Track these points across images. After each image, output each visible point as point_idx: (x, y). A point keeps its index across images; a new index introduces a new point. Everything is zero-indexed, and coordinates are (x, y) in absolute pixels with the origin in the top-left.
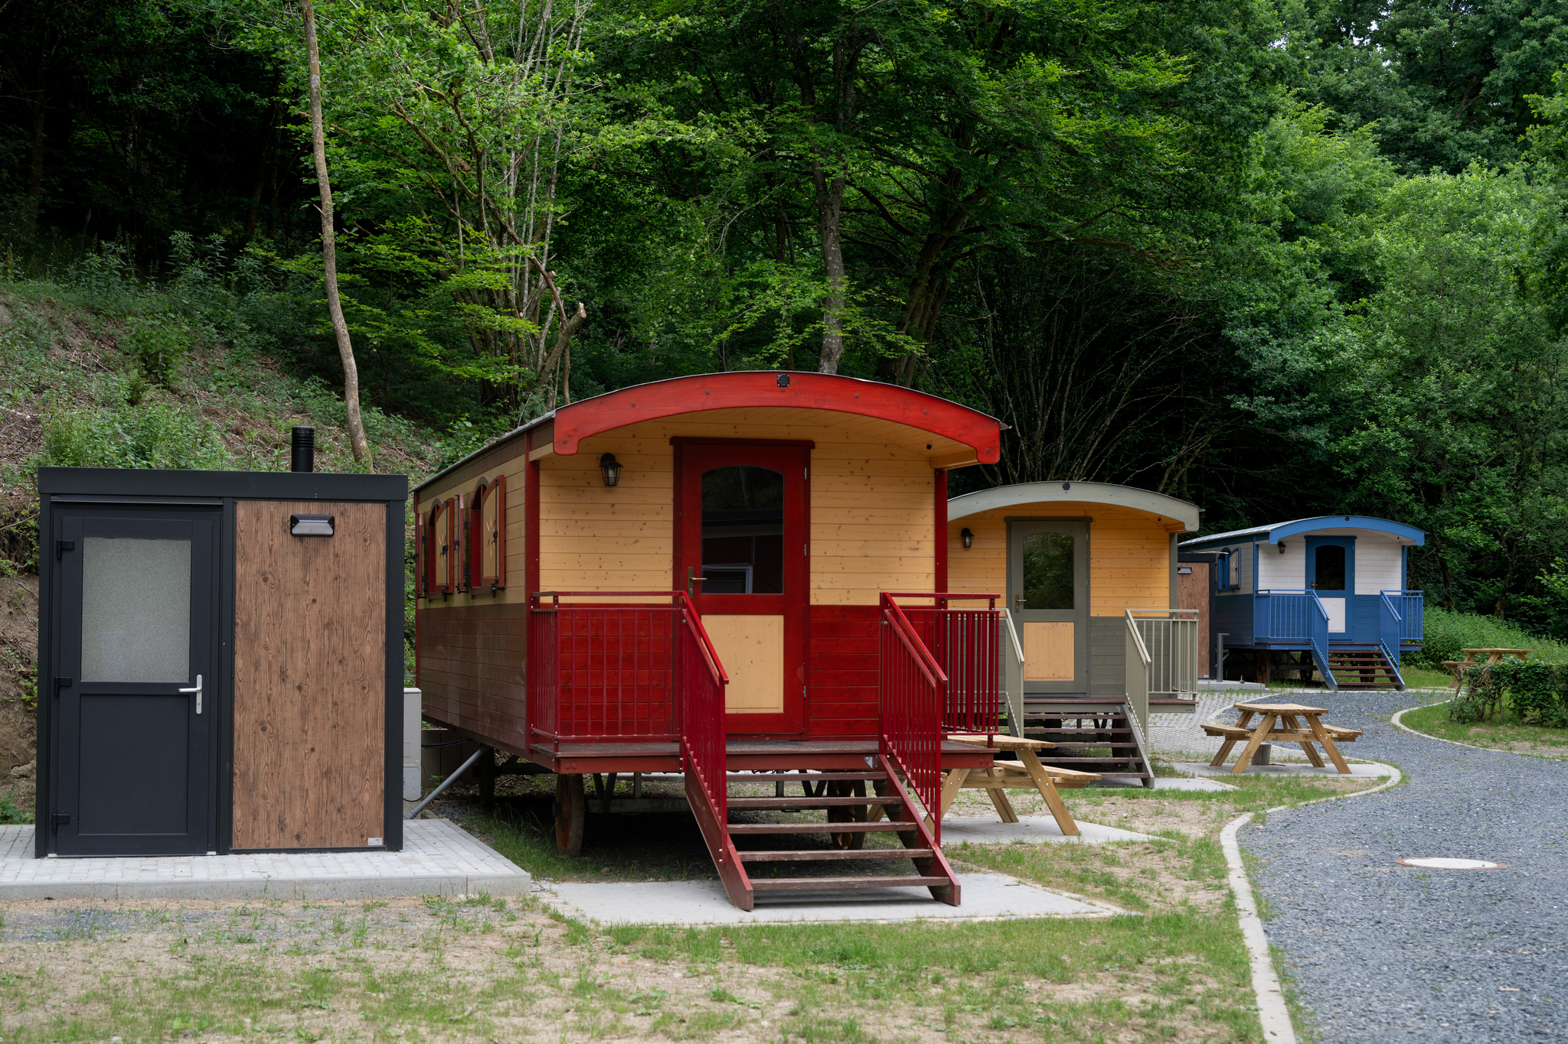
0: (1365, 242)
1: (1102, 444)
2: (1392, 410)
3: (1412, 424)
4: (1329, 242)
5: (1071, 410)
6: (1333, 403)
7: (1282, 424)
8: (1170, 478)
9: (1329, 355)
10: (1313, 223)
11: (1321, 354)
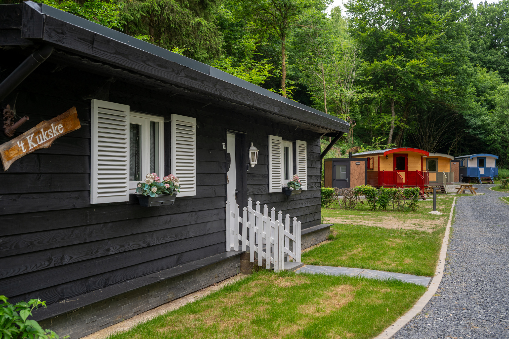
0: (493, 97)
1: (440, 138)
2: (497, 132)
3: (501, 134)
4: (486, 97)
5: (434, 132)
6: (485, 130)
7: (475, 135)
8: (454, 144)
9: (484, 121)
10: (483, 93)
11: (483, 121)
